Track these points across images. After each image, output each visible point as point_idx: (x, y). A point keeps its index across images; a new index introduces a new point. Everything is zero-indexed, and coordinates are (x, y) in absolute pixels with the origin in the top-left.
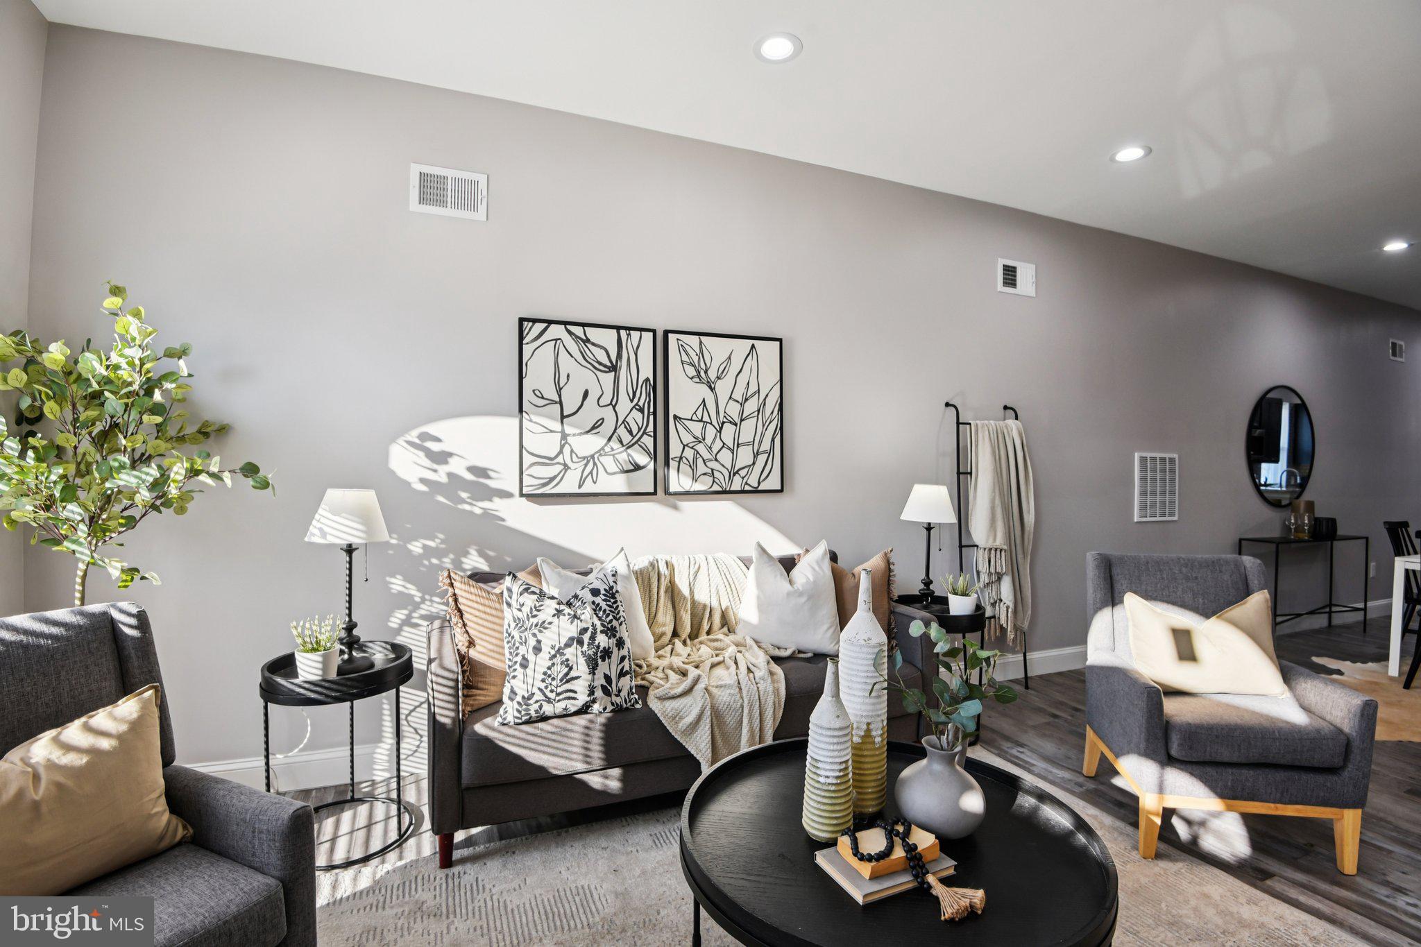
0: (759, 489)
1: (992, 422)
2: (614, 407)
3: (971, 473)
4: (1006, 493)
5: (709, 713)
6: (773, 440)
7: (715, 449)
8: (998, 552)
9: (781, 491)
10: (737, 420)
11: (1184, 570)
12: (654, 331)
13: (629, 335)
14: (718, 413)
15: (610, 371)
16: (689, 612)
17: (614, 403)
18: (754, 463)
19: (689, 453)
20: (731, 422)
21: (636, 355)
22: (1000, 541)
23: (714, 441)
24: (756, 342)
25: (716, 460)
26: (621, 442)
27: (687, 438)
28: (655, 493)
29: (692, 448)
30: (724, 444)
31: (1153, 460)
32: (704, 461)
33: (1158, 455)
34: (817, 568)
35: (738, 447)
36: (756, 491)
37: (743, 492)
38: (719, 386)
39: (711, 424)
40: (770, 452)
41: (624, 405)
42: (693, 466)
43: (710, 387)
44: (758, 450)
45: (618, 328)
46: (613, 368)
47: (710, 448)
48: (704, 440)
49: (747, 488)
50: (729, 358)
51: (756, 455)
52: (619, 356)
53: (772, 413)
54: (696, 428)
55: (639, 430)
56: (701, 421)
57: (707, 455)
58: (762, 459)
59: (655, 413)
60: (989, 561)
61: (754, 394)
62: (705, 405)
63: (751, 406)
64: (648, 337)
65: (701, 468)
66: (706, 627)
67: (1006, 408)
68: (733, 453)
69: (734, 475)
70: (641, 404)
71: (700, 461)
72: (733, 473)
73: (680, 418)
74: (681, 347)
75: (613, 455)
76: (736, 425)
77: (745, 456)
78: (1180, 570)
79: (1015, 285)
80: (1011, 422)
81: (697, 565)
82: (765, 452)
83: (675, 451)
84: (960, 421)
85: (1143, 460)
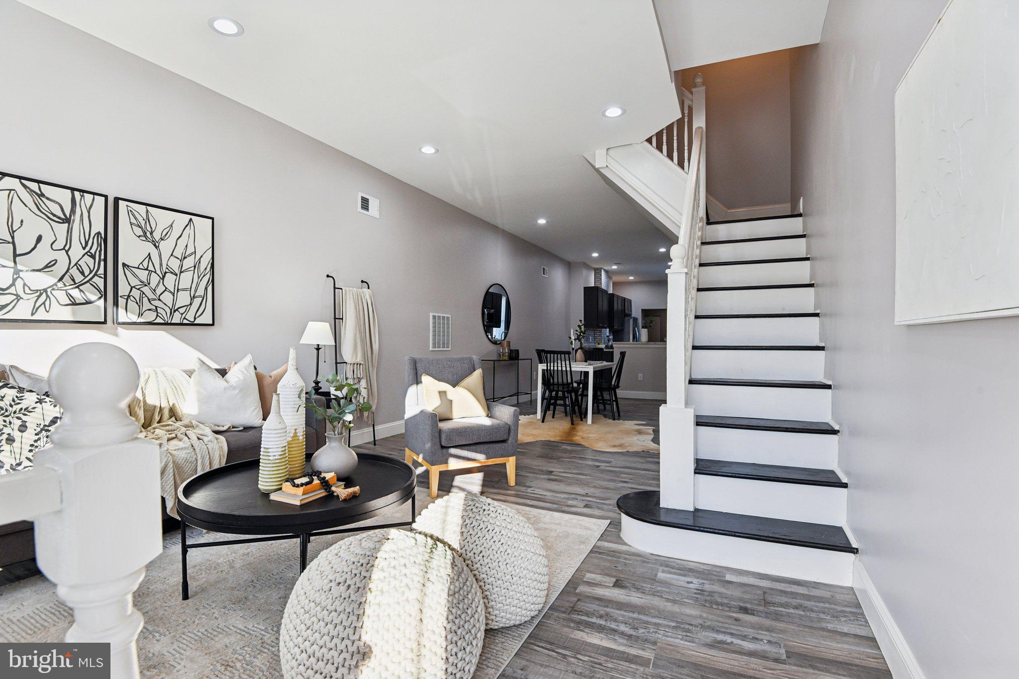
0: (195, 322)
1: (355, 289)
2: (67, 252)
3: (342, 319)
4: (363, 331)
5: (172, 465)
6: (206, 288)
7: (159, 292)
8: (358, 365)
9: (213, 324)
10: (177, 272)
11: (448, 363)
12: (106, 197)
13: (82, 196)
14: (161, 265)
15: (63, 223)
16: (142, 408)
17: (67, 248)
18: (191, 304)
19: (136, 293)
20: (172, 273)
21: (89, 212)
22: (359, 359)
23: (158, 285)
24: (193, 218)
25: (159, 300)
26: (73, 280)
27: (134, 282)
28: (105, 322)
29: (139, 289)
30: (166, 288)
31: (439, 317)
32: (149, 299)
33: (442, 315)
34: (245, 372)
35: (178, 291)
36: (192, 324)
37: (181, 324)
38: (162, 245)
39: (155, 272)
40: (203, 297)
41: (77, 251)
42: (139, 303)
43: (155, 245)
44: (194, 295)
45: (73, 190)
46: (67, 220)
47: (154, 290)
48: (149, 284)
49: (185, 322)
50: (171, 226)
51: (193, 298)
52: (73, 211)
53: (206, 269)
54: (143, 275)
55: (91, 272)
56: (147, 269)
57: (151, 296)
58: (197, 301)
59: (105, 260)
60: (353, 371)
61: (192, 254)
62: (150, 258)
63: (189, 263)
64: (100, 201)
65: (146, 305)
66: (157, 418)
67: (362, 282)
68: (174, 296)
69: (175, 311)
70: (93, 251)
71: (145, 299)
72: (173, 311)
73: (128, 266)
74: (130, 212)
75: (66, 290)
76: (176, 275)
77: (183, 299)
78: (447, 363)
79: (368, 209)
80: (366, 290)
81: (147, 376)
82: (199, 296)
83: (123, 289)
84: (336, 287)
85: (434, 317)
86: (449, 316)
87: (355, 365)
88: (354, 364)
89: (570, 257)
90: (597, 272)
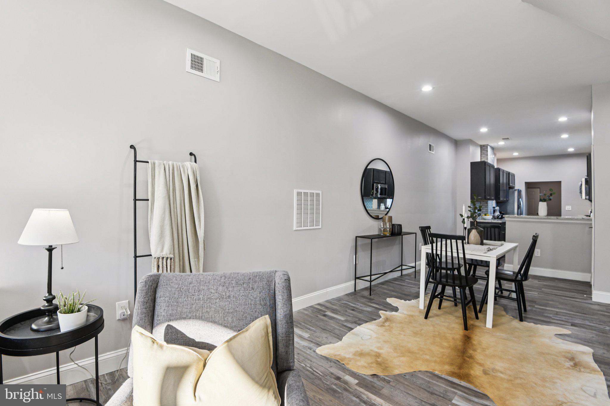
3: (149, 200)
31: (306, 194)
33: (309, 191)
60: (158, 266)
67: (191, 154)
79: (202, 70)
84: (137, 160)
85: (299, 194)
86: (320, 192)
87: (161, 260)
88: (159, 258)
89: (458, 134)
90: (483, 148)
